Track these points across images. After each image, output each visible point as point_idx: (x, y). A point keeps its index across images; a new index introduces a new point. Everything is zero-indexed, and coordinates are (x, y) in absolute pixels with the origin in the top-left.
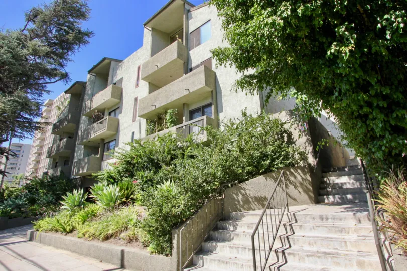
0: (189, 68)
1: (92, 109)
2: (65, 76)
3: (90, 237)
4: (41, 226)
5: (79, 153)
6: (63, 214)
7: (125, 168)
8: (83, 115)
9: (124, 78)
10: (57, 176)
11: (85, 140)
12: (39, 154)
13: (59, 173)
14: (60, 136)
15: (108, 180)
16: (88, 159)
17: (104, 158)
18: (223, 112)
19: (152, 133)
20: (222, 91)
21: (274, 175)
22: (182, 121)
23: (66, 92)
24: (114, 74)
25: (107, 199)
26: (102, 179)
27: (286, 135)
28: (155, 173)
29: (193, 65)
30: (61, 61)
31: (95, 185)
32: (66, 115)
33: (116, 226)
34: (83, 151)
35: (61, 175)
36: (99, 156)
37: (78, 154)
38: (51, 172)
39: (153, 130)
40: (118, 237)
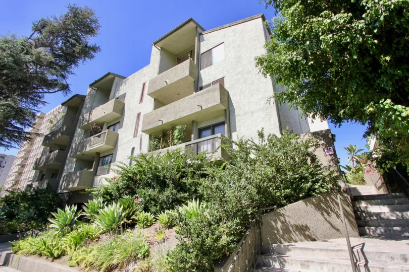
0: (200, 86)
1: (90, 122)
2: (65, 88)
3: (86, 267)
4: (21, 247)
5: (71, 166)
6: (49, 233)
7: (126, 185)
8: (79, 127)
9: (127, 94)
10: (44, 189)
11: (78, 153)
12: (23, 166)
13: (45, 186)
14: (51, 148)
15: (103, 197)
16: (80, 173)
17: (98, 173)
18: (236, 131)
19: (156, 149)
20: (236, 111)
21: (314, 201)
22: (191, 138)
23: (63, 104)
24: (117, 89)
25: (109, 220)
26: (97, 196)
27: (309, 158)
28: (160, 192)
29: (204, 84)
30: (63, 73)
31: (89, 201)
32: (59, 127)
33: (122, 255)
34: (74, 165)
35: (47, 188)
36: (92, 170)
37: (69, 167)
38: (35, 184)
39: (157, 146)
40: (124, 269)
